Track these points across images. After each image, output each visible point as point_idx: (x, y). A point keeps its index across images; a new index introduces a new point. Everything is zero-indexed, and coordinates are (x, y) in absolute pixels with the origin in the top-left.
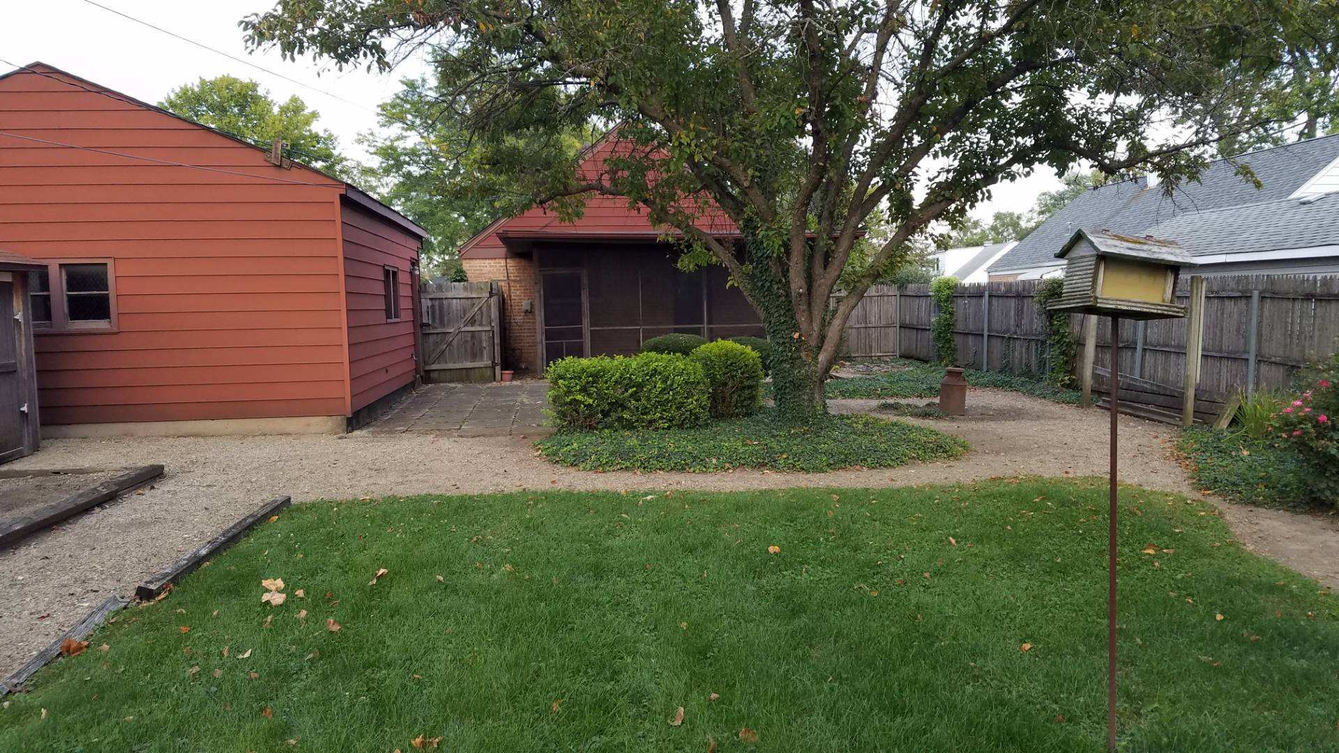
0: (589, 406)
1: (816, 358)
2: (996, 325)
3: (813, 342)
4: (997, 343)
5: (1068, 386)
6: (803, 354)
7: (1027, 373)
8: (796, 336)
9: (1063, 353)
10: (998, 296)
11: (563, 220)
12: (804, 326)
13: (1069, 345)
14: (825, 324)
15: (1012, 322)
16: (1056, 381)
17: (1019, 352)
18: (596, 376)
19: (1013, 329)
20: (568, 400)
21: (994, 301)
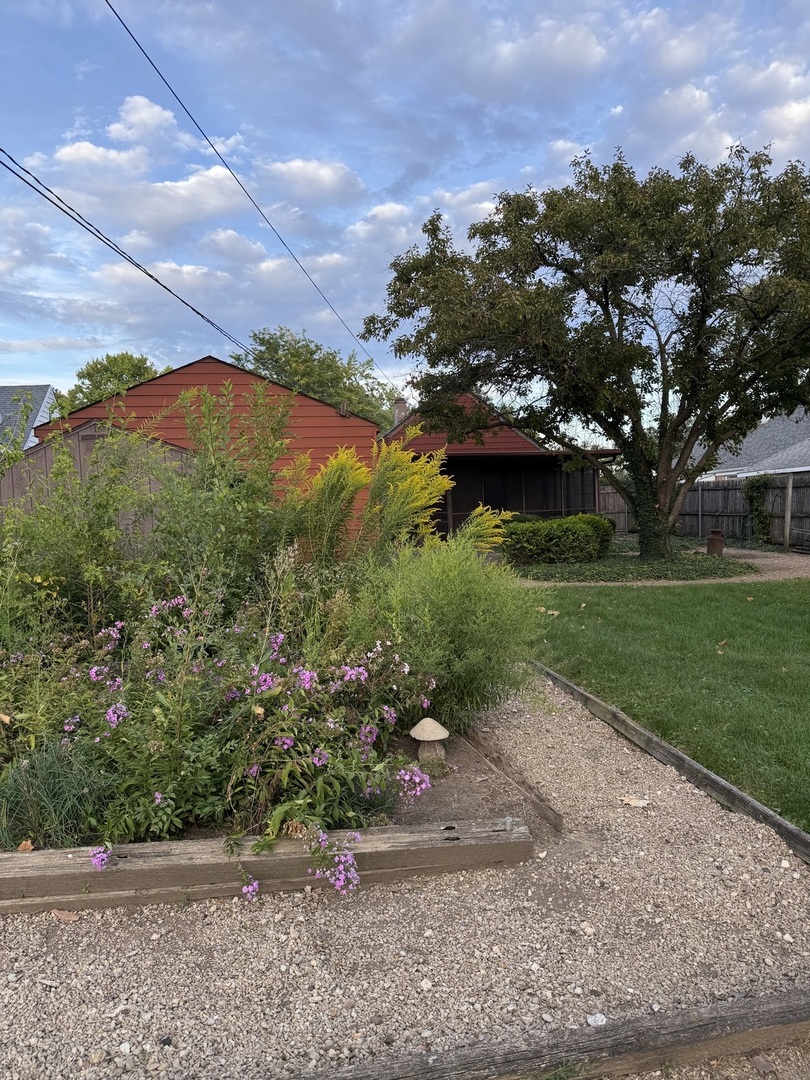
0: (530, 550)
1: (667, 519)
2: (707, 508)
3: (666, 510)
4: (708, 520)
5: (766, 542)
6: (660, 517)
7: (733, 536)
8: (657, 506)
9: (761, 522)
10: (709, 490)
11: (477, 444)
12: (662, 501)
13: (765, 517)
14: (673, 501)
15: (720, 505)
16: (758, 539)
17: (725, 525)
18: (534, 533)
19: (721, 510)
20: (518, 546)
21: (706, 493)
